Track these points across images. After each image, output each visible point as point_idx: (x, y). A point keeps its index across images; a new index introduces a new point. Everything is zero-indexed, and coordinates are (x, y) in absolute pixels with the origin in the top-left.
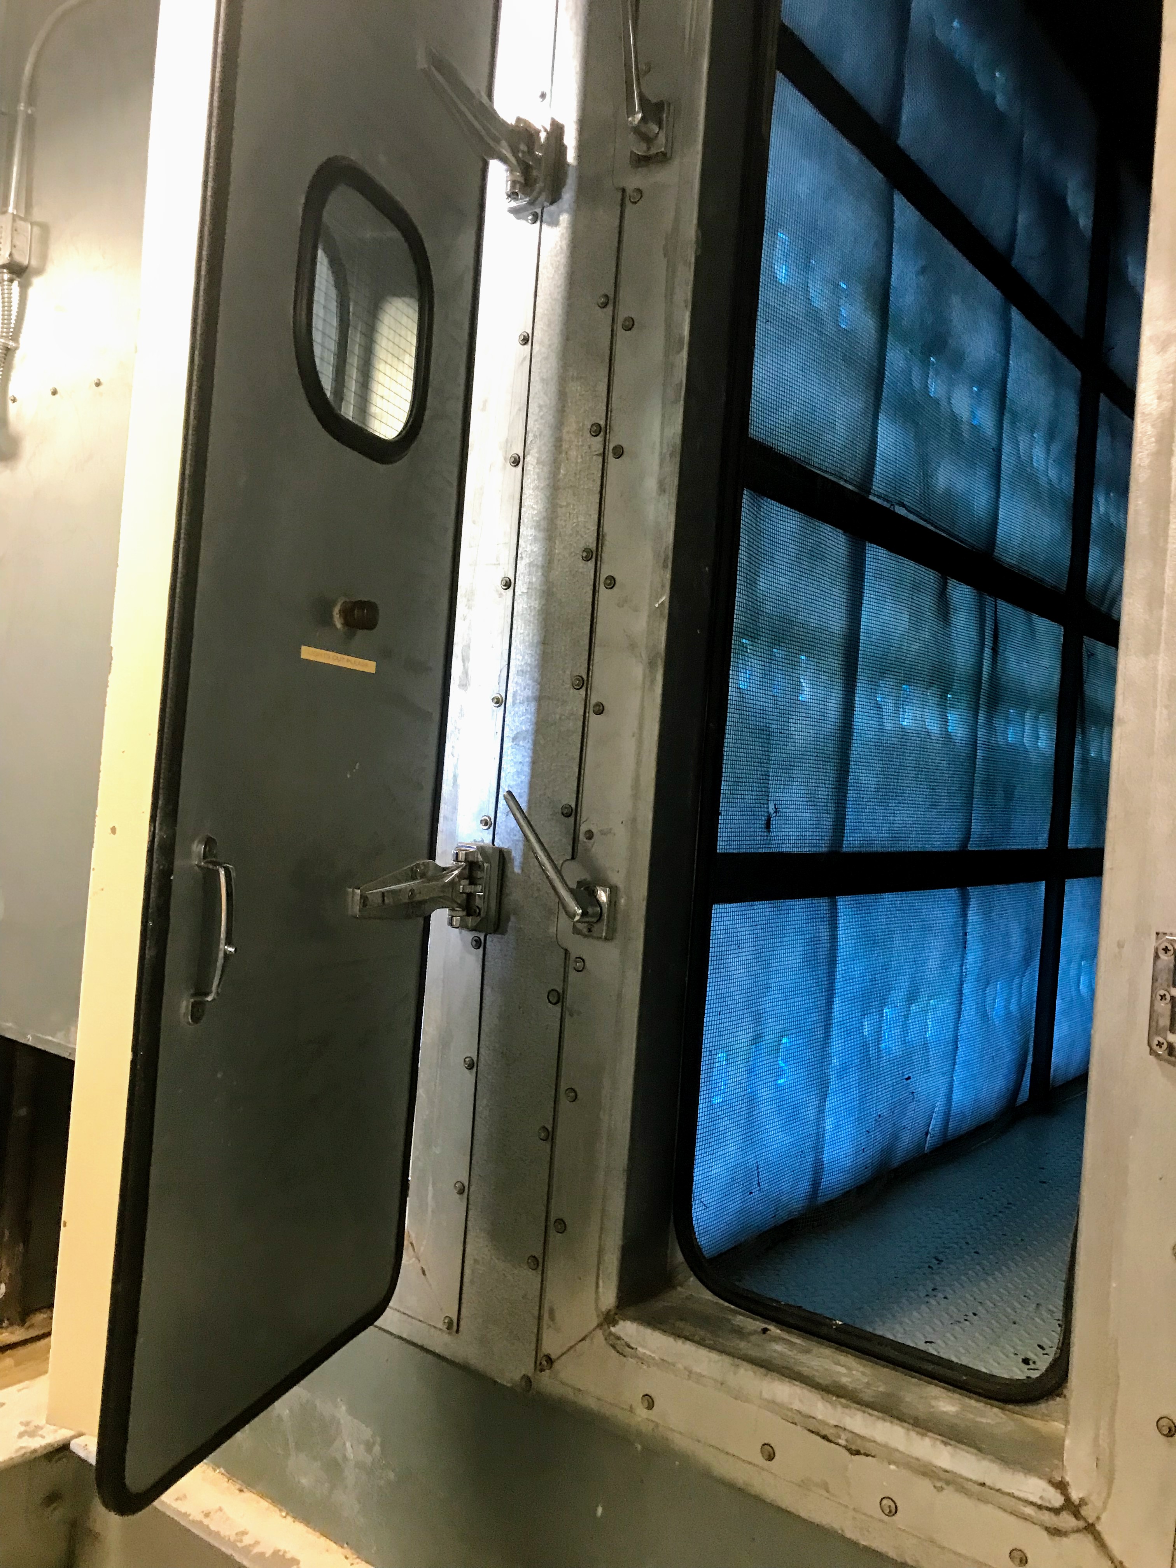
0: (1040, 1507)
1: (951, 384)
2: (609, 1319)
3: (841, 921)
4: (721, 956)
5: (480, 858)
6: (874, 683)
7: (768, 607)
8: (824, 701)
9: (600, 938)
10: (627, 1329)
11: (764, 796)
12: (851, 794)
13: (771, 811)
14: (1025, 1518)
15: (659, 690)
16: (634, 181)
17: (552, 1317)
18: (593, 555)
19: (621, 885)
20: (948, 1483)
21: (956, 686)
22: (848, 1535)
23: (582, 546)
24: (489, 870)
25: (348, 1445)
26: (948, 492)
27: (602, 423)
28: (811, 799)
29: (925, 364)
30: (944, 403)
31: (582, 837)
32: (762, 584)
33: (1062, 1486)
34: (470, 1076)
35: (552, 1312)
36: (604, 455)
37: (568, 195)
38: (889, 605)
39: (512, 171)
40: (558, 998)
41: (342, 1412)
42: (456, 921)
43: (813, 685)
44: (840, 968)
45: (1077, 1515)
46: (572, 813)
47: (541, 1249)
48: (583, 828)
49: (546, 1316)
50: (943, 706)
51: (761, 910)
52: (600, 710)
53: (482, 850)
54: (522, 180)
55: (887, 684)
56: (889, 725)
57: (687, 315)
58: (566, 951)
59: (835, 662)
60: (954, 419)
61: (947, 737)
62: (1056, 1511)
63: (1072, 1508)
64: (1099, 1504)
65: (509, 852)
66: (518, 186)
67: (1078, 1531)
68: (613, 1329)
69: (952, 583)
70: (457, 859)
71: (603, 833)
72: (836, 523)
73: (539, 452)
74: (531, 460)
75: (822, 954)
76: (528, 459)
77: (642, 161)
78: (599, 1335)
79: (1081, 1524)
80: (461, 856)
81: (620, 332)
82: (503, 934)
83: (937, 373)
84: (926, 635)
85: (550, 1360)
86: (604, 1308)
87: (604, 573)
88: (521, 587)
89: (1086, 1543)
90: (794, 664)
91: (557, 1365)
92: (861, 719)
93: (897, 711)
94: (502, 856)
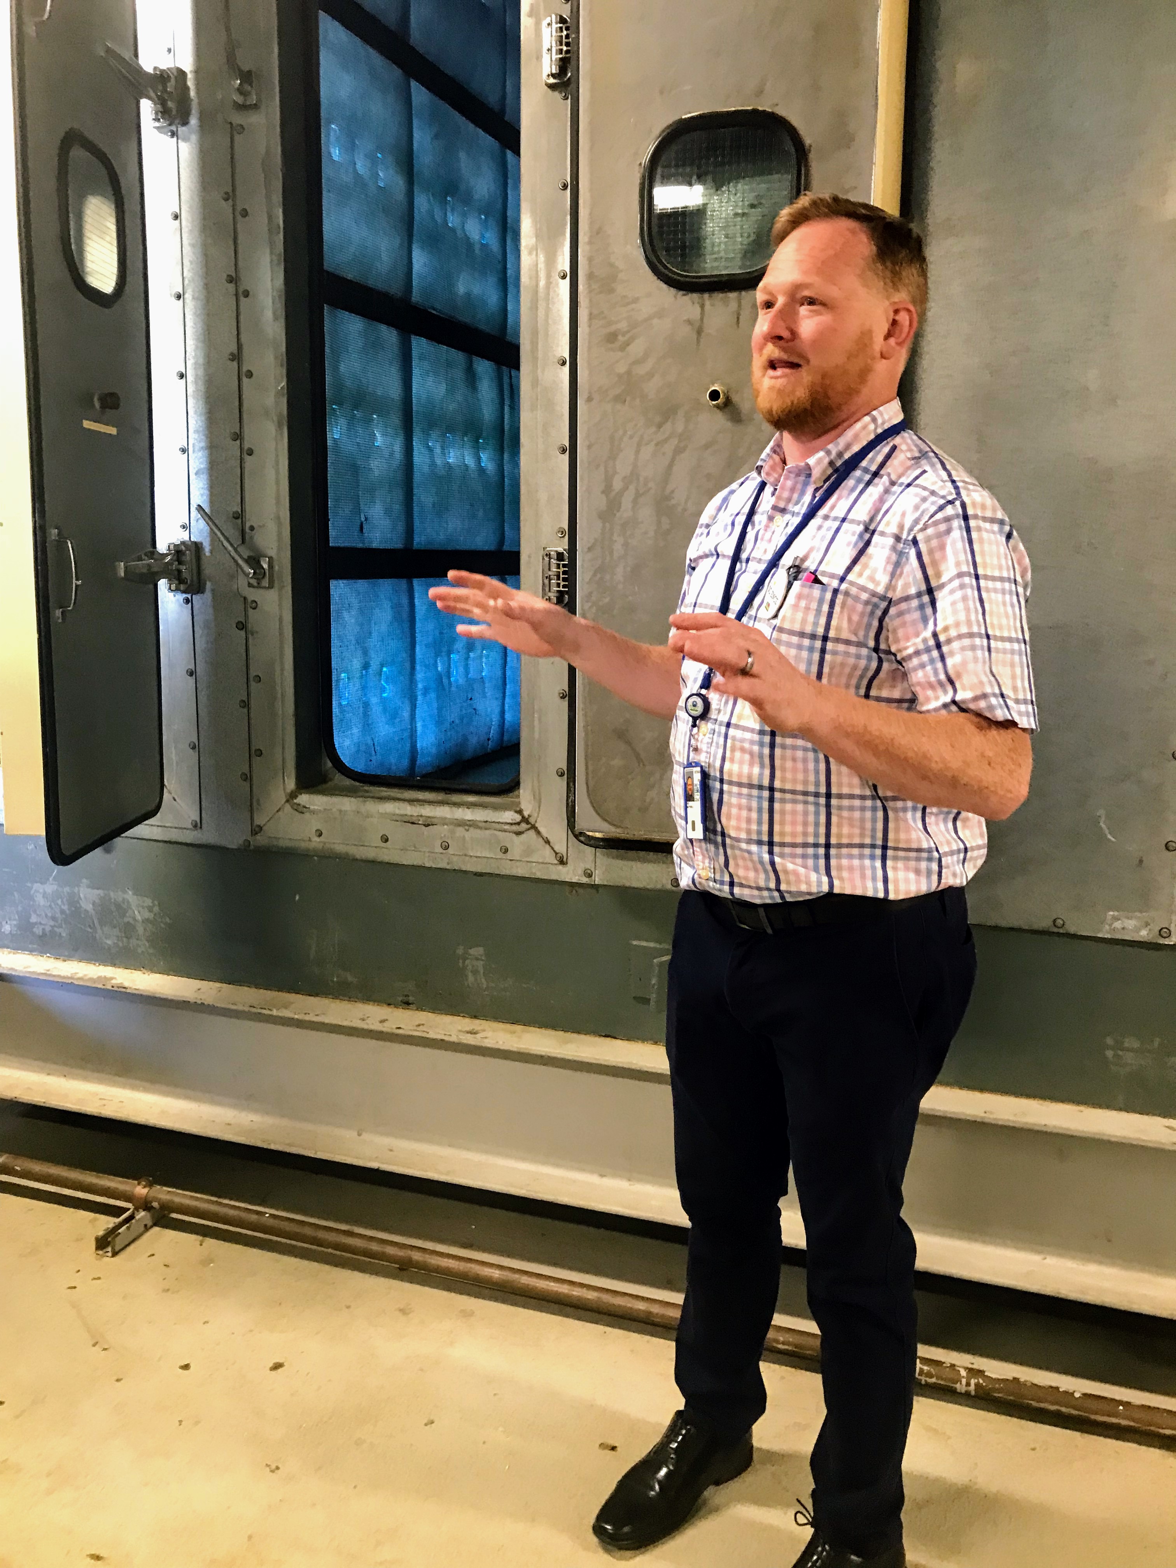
0: (511, 824)
1: (464, 215)
2: (293, 796)
3: (417, 595)
4: (339, 612)
5: (183, 548)
6: (426, 433)
7: (348, 383)
8: (392, 445)
9: (265, 588)
10: (304, 799)
11: (357, 510)
12: (416, 509)
13: (363, 519)
14: (505, 831)
15: (286, 440)
16: (238, 119)
17: (259, 804)
18: (237, 357)
19: (275, 557)
20: (470, 826)
21: (484, 434)
22: (427, 865)
23: (229, 352)
24: (188, 556)
25: (136, 912)
26: (468, 295)
27: (234, 275)
28: (388, 511)
29: (444, 202)
30: (459, 232)
31: (247, 530)
32: (342, 368)
33: (520, 812)
34: (191, 680)
35: (258, 800)
36: (237, 295)
37: (194, 121)
38: (431, 379)
39: (155, 104)
40: (242, 626)
41: (130, 896)
42: (173, 587)
43: (383, 435)
44: (418, 625)
45: (528, 823)
46: (239, 516)
47: (248, 768)
48: (248, 525)
49: (255, 804)
50: (477, 448)
51: (362, 585)
52: (250, 452)
53: (183, 543)
54: (161, 110)
55: (435, 434)
56: (439, 462)
57: (281, 210)
58: (245, 598)
59: (396, 419)
60: (469, 244)
61: (482, 471)
62: (519, 824)
63: (525, 820)
64: (536, 815)
65: (201, 543)
66: (160, 114)
67: (529, 829)
68: (295, 801)
69: (476, 359)
70: (169, 549)
71: (260, 526)
72: (389, 324)
73: (193, 291)
74: (188, 296)
75: (405, 615)
76: (186, 296)
77: (242, 108)
78: (288, 806)
79: (529, 826)
80: (172, 547)
81: (239, 217)
82: (203, 592)
83: (453, 210)
84: (460, 398)
85: (260, 828)
86: (289, 791)
87: (245, 369)
88: (190, 377)
89: (532, 833)
90: (368, 421)
91: (264, 828)
92: (420, 458)
93: (443, 454)
94: (197, 547)
